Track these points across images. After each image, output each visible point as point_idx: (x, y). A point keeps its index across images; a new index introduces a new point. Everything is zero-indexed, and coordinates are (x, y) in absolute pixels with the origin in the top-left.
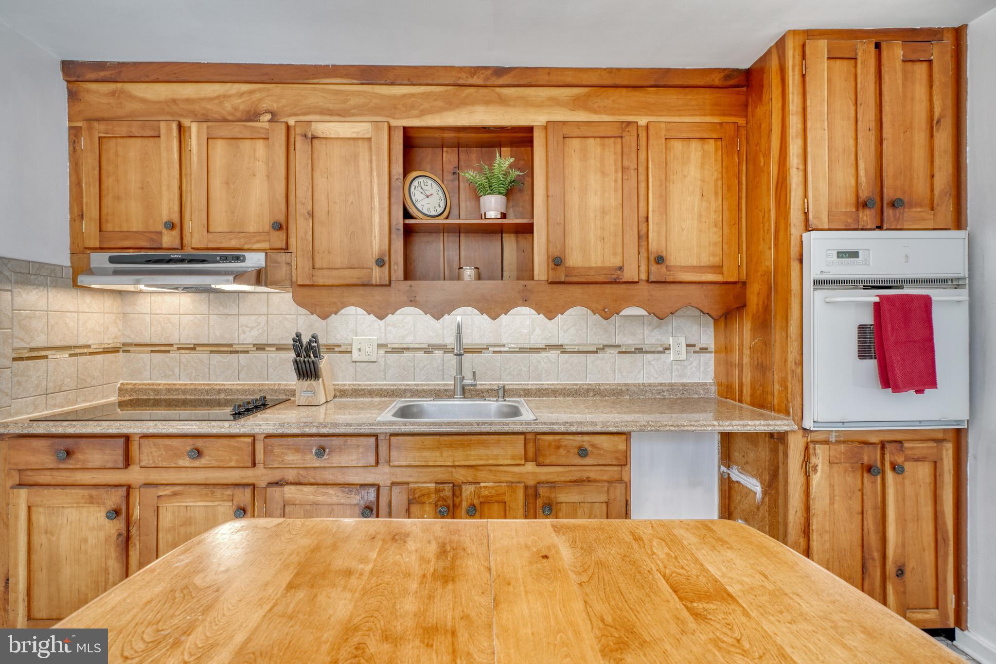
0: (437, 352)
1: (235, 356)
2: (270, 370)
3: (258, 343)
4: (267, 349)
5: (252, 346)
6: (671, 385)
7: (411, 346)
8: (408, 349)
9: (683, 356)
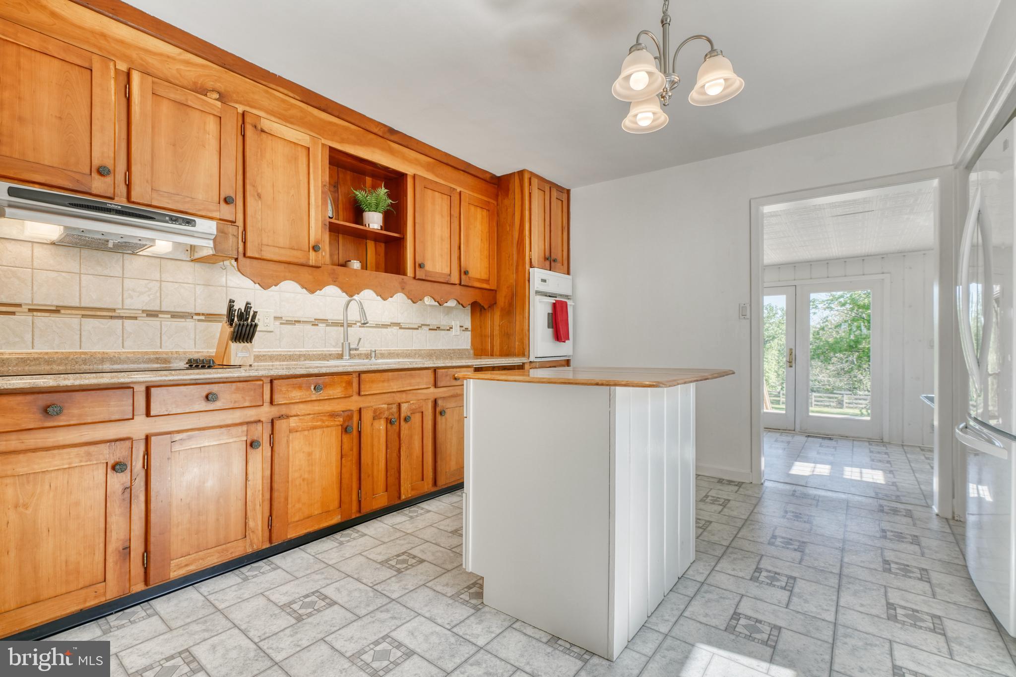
0: (320, 325)
1: (120, 321)
2: (164, 338)
3: (148, 309)
4: (160, 316)
5: (140, 312)
6: (453, 350)
7: (302, 320)
8: (299, 322)
9: (458, 333)
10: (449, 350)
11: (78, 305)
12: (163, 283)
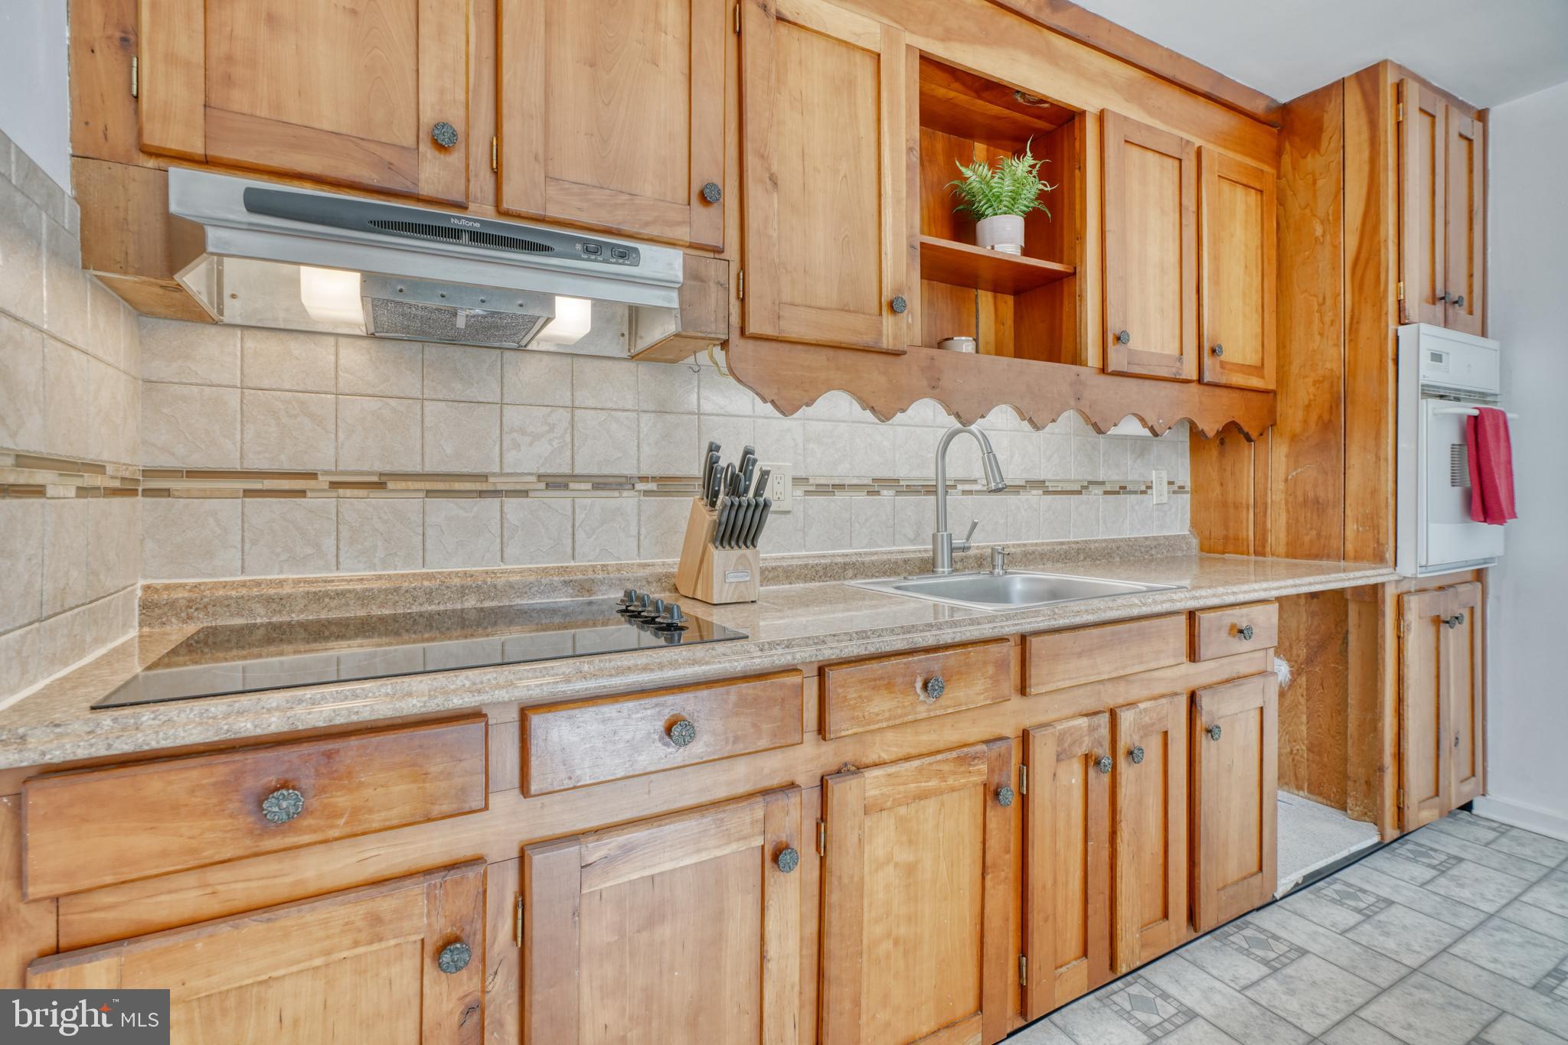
0: (884, 492)
1: (495, 502)
2: (580, 535)
3: (550, 471)
4: (572, 485)
5: (534, 479)
6: (1155, 538)
7: (847, 482)
8: (841, 487)
9: (1165, 499)
10: (1146, 538)
11: (418, 469)
12: (577, 412)
